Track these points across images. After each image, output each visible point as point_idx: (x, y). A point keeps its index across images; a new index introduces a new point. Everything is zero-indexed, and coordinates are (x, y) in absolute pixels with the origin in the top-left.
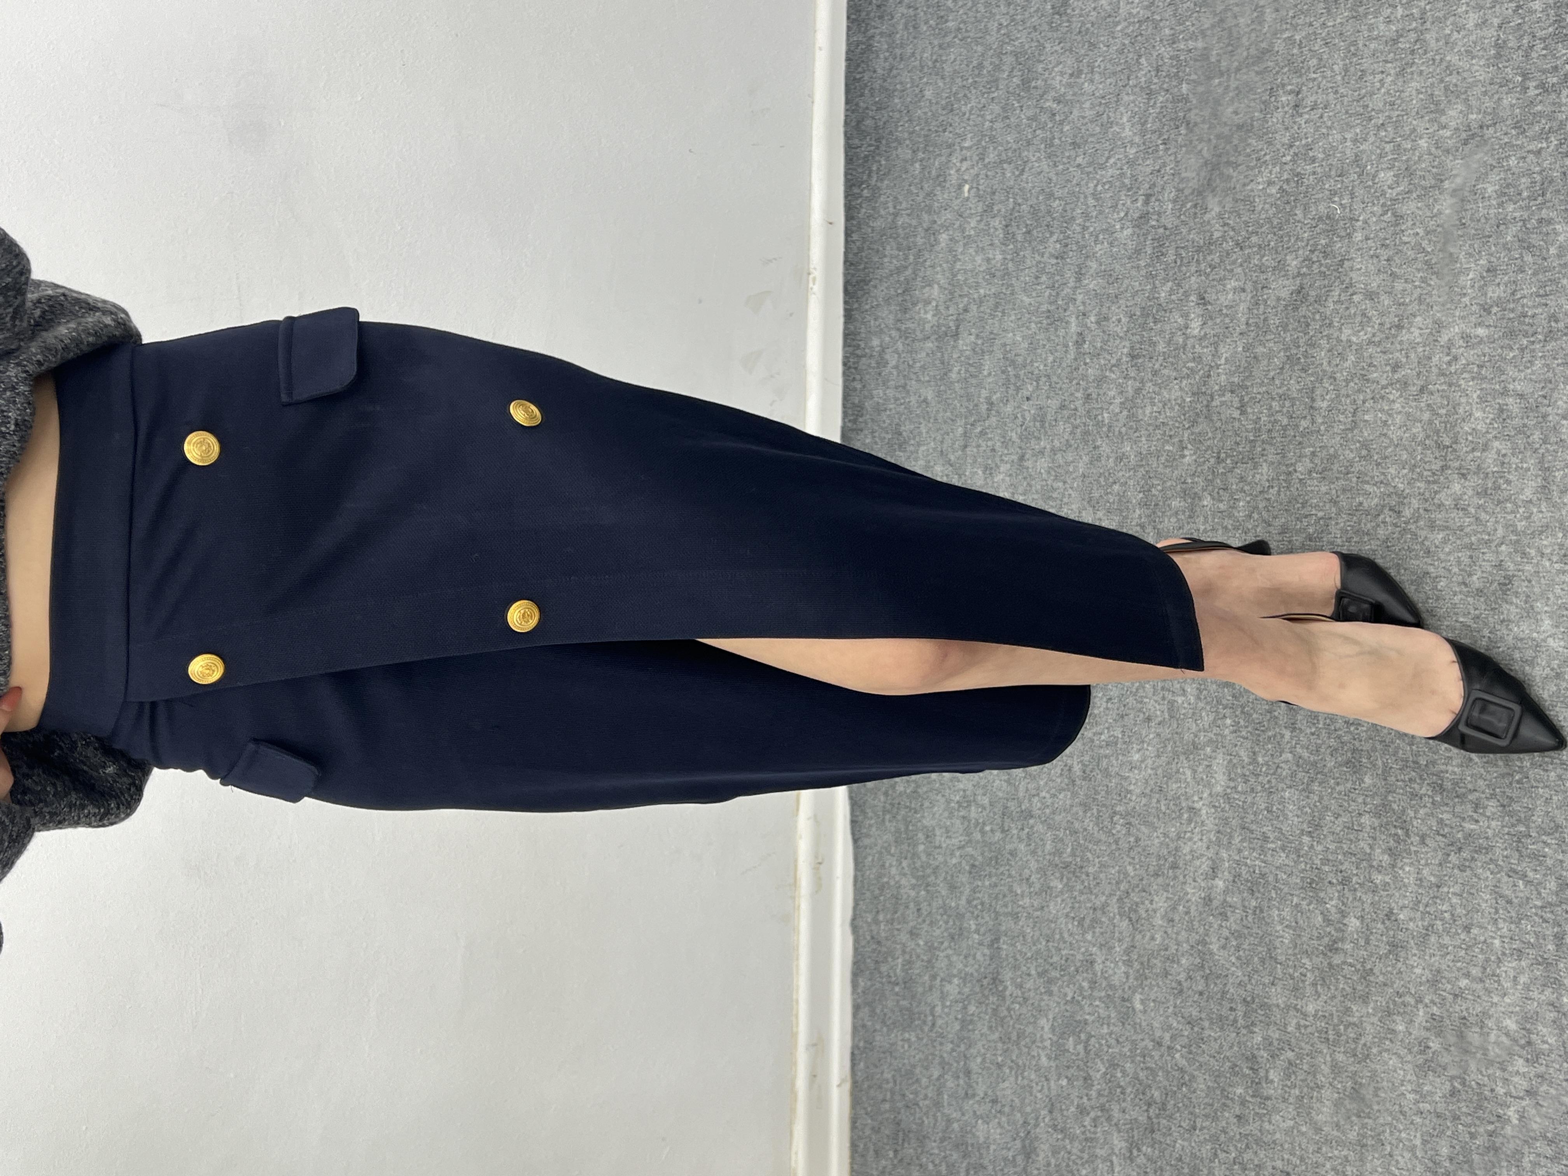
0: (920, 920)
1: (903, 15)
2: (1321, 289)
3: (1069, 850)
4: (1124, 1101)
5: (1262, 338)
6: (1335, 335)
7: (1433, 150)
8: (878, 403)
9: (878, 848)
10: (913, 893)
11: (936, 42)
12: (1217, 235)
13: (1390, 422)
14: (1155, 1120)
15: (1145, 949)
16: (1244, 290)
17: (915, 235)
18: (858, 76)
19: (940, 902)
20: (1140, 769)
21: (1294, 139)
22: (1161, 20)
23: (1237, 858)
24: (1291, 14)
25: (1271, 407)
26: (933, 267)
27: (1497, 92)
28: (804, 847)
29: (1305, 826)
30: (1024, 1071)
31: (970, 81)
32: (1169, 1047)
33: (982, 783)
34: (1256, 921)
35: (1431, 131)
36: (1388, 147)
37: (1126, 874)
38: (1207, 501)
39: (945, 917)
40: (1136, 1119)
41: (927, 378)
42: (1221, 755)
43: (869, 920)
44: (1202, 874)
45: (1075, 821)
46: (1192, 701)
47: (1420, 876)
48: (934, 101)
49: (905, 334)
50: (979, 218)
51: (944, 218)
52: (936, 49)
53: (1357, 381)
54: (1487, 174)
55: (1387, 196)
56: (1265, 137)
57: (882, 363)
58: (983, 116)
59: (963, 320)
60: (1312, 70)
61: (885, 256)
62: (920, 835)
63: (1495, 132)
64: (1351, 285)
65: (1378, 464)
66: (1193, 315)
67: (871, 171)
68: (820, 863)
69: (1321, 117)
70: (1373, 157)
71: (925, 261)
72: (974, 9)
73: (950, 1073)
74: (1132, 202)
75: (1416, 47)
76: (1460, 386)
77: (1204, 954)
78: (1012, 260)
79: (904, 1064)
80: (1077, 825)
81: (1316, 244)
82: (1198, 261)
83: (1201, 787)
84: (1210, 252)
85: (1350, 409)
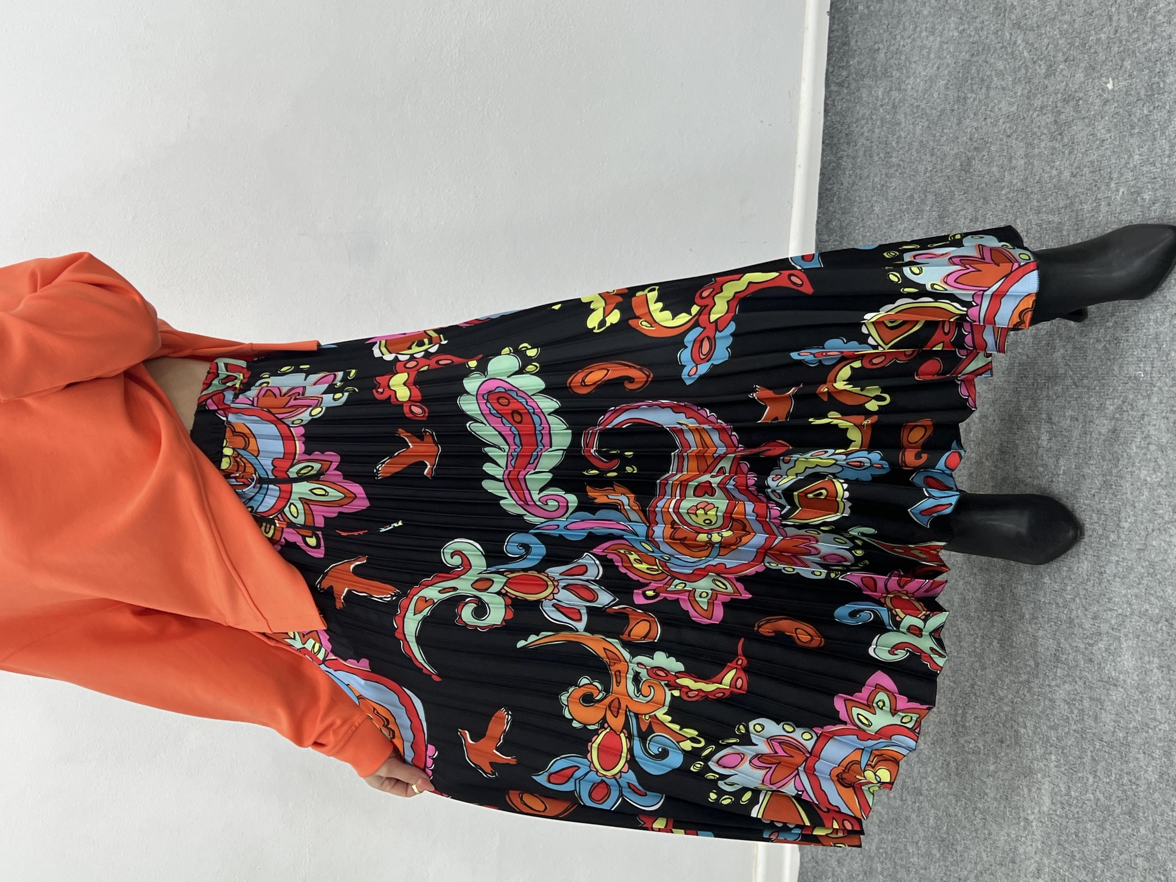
1: (863, 145)
2: (1128, 434)
3: (945, 828)
6: (1136, 473)
11: (884, 172)
12: (1061, 371)
13: (1169, 551)
16: (1077, 420)
18: (829, 187)
20: (994, 777)
22: (1032, 193)
23: (1054, 866)
25: (1092, 516)
29: (1100, 855)
37: (981, 858)
39: (861, 855)
42: (1047, 783)
44: (1031, 872)
45: (950, 807)
46: (1030, 734)
52: (883, 176)
53: (1149, 513)
64: (1148, 436)
70: (1169, 338)
80: (951, 810)
81: (1126, 397)
82: (1048, 388)
83: (1033, 803)
84: (1056, 384)
85: (1143, 534)
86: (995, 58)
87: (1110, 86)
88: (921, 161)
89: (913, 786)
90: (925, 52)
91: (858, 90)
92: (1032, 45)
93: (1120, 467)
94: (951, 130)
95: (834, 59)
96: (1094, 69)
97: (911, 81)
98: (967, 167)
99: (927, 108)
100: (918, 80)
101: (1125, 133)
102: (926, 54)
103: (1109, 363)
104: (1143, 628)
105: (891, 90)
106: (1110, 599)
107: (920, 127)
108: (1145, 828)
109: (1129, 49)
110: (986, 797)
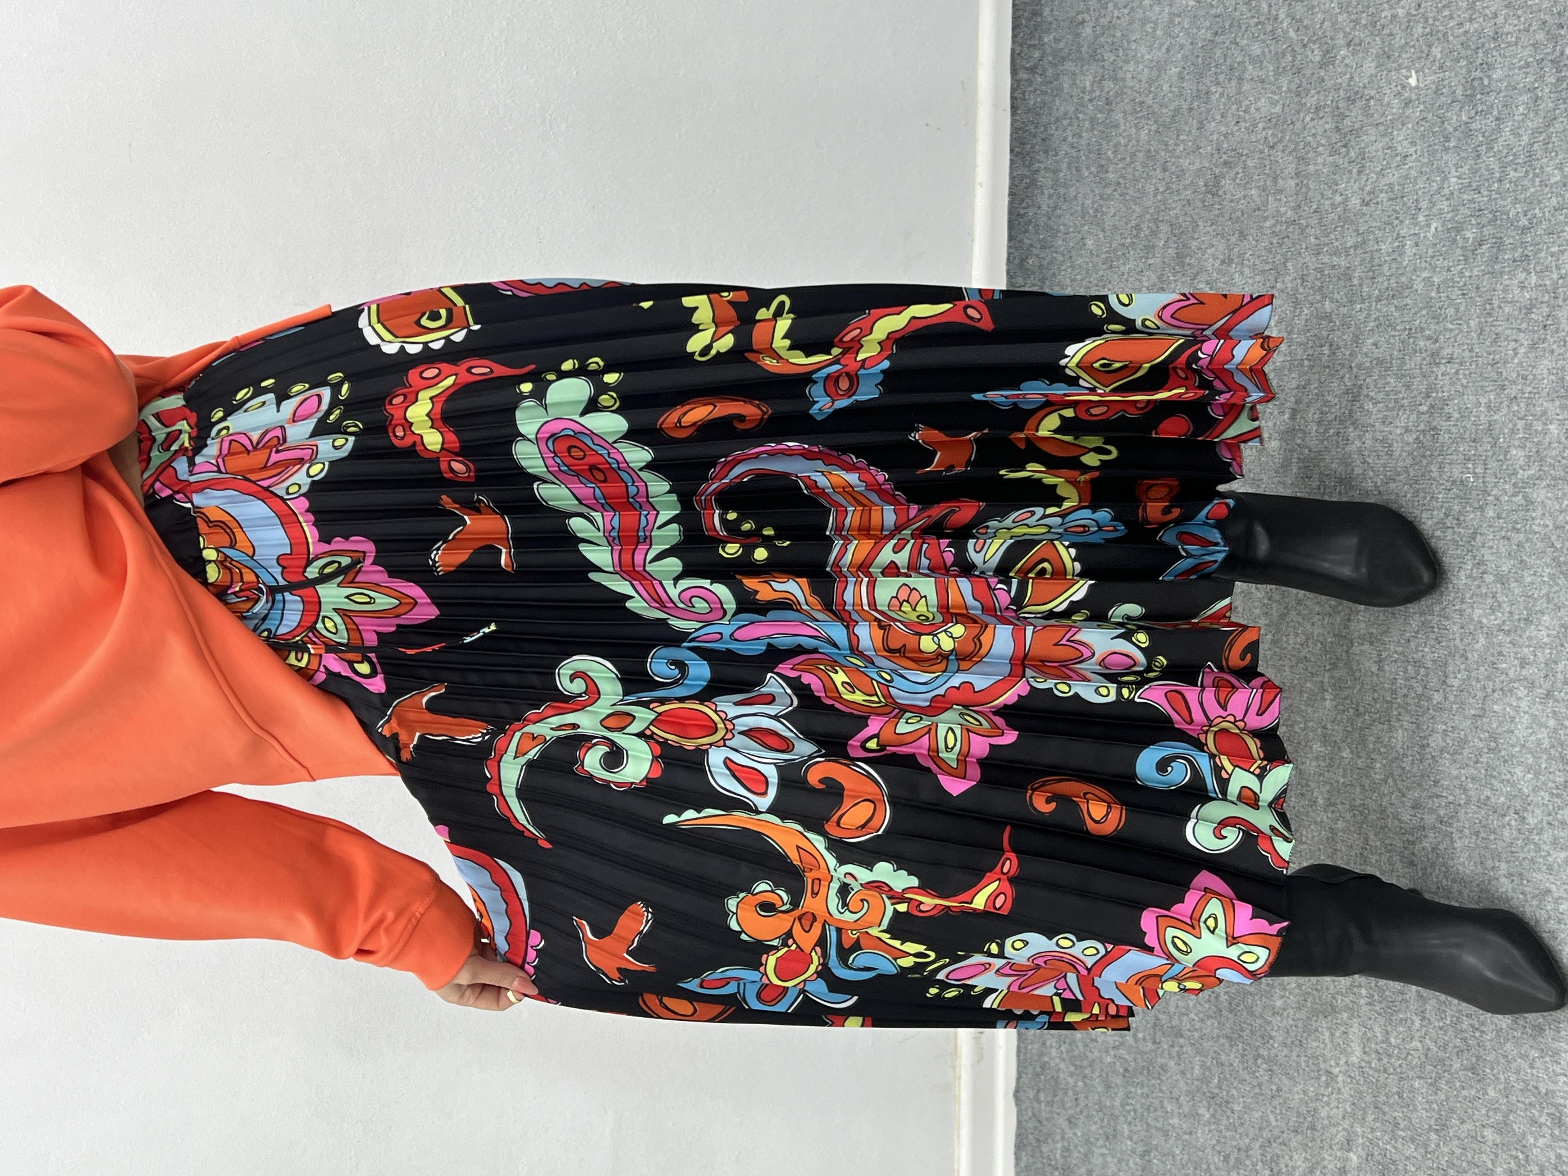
0: (1078, 1110)
1: (1067, 154)
3: (1216, 1081)
10: (1071, 1081)
11: (1097, 192)
13: (1517, 720)
18: (1022, 212)
19: (1096, 1097)
20: (1281, 1016)
21: (1431, 388)
22: (1307, 226)
23: (1370, 1136)
25: (1407, 670)
29: (1433, 1123)
31: (1129, 240)
35: (1560, 417)
36: (1521, 424)
37: (1268, 1122)
38: (1346, 754)
39: (1100, 1114)
42: (1357, 1025)
43: (1031, 1096)
44: (1338, 1143)
45: (1222, 1053)
48: (1095, 252)
52: (1097, 198)
53: (1487, 667)
55: (1519, 476)
60: (1449, 320)
64: (1482, 563)
65: (1506, 761)
69: (1457, 373)
70: (1506, 430)
72: (1132, 166)
74: (1279, 413)
75: (1549, 322)
80: (1223, 1057)
81: (1450, 509)
83: (1337, 1052)
85: (1480, 695)
86: (1248, 38)
87: (1413, 82)
88: (1149, 177)
89: (1169, 1025)
90: (1149, 27)
91: (1057, 77)
92: (1301, 21)
93: (1445, 603)
94: (1191, 138)
95: (1021, 35)
96: (1389, 57)
97: (1131, 67)
98: (1213, 188)
99: (1155, 106)
100: (1141, 67)
101: (1436, 147)
102: (1150, 30)
103: (1424, 462)
104: (1484, 823)
105: (1103, 79)
106: (1436, 782)
107: (1146, 131)
108: (1495, 1089)
109: (1438, 31)
110: (1271, 1041)
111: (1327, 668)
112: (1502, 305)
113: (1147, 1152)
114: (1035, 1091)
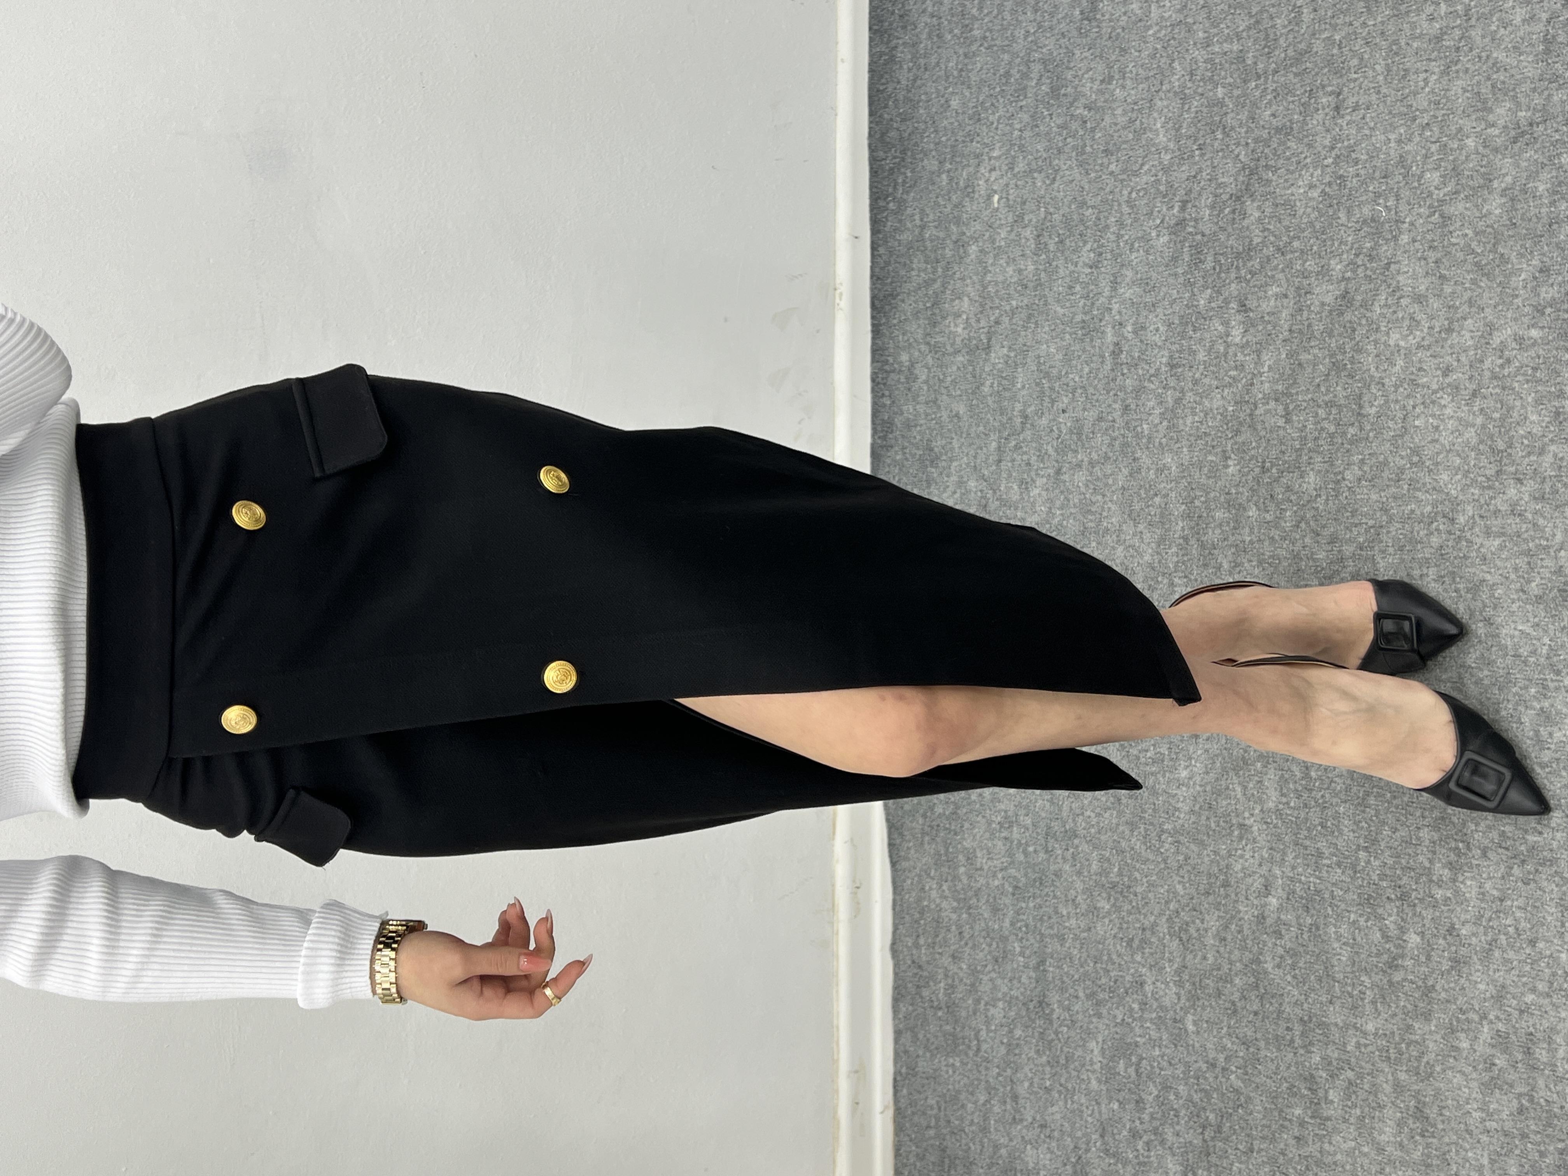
0: (963, 943)
1: (927, 24)
2: (1367, 294)
3: (1116, 870)
4: (1178, 1124)
5: (1306, 345)
6: (1383, 339)
7: (1481, 149)
8: (908, 419)
9: (917, 871)
10: (954, 916)
11: (961, 51)
12: (1257, 240)
13: (1442, 427)
14: (1211, 1144)
15: (1196, 969)
16: (1286, 296)
17: (944, 248)
18: (881, 88)
19: (983, 925)
20: (1188, 786)
21: (1336, 140)
22: (1194, 23)
23: (1291, 875)
24: (1329, 14)
25: (1317, 414)
26: (963, 279)
27: (1547, 89)
28: (841, 872)
29: (1361, 841)
30: (1073, 1095)
31: (998, 89)
32: (1224, 1069)
33: (1024, 803)
34: (1312, 938)
35: (1478, 129)
36: (1434, 148)
37: (1175, 893)
38: (1252, 512)
39: (988, 940)
40: (1190, 1142)
41: (959, 392)
42: (1272, 770)
43: (910, 944)
44: (1254, 892)
45: (1122, 840)
47: (1482, 890)
48: (960, 111)
49: (935, 349)
50: (1009, 229)
51: (973, 229)
52: (961, 58)
53: (1406, 387)
54: (1537, 172)
55: (1434, 197)
56: (1306, 140)
57: (912, 377)
58: (1011, 125)
59: (995, 332)
60: (1353, 71)
61: (913, 270)
62: (961, 857)
63: (1546, 129)
64: (1398, 288)
65: (1430, 471)
66: (1233, 323)
67: (896, 184)
68: (858, 888)
69: (1363, 118)
70: (1419, 158)
71: (954, 273)
72: (1000, 17)
73: (996, 1098)
74: (1168, 209)
75: (1461, 45)
76: (1513, 389)
77: (1259, 973)
78: (1045, 271)
79: (948, 1090)
80: (1124, 844)
81: (1360, 248)
82: (1237, 268)
83: (1252, 803)
84: (1250, 258)
85: (1400, 415)
93: (1358, 339)
103: (1331, 212)
104: (1409, 536)
106: (1354, 512)
110: (1177, 813)
111: (1230, 436)
112: (1410, 42)
113: (1043, 962)
114: (914, 937)
